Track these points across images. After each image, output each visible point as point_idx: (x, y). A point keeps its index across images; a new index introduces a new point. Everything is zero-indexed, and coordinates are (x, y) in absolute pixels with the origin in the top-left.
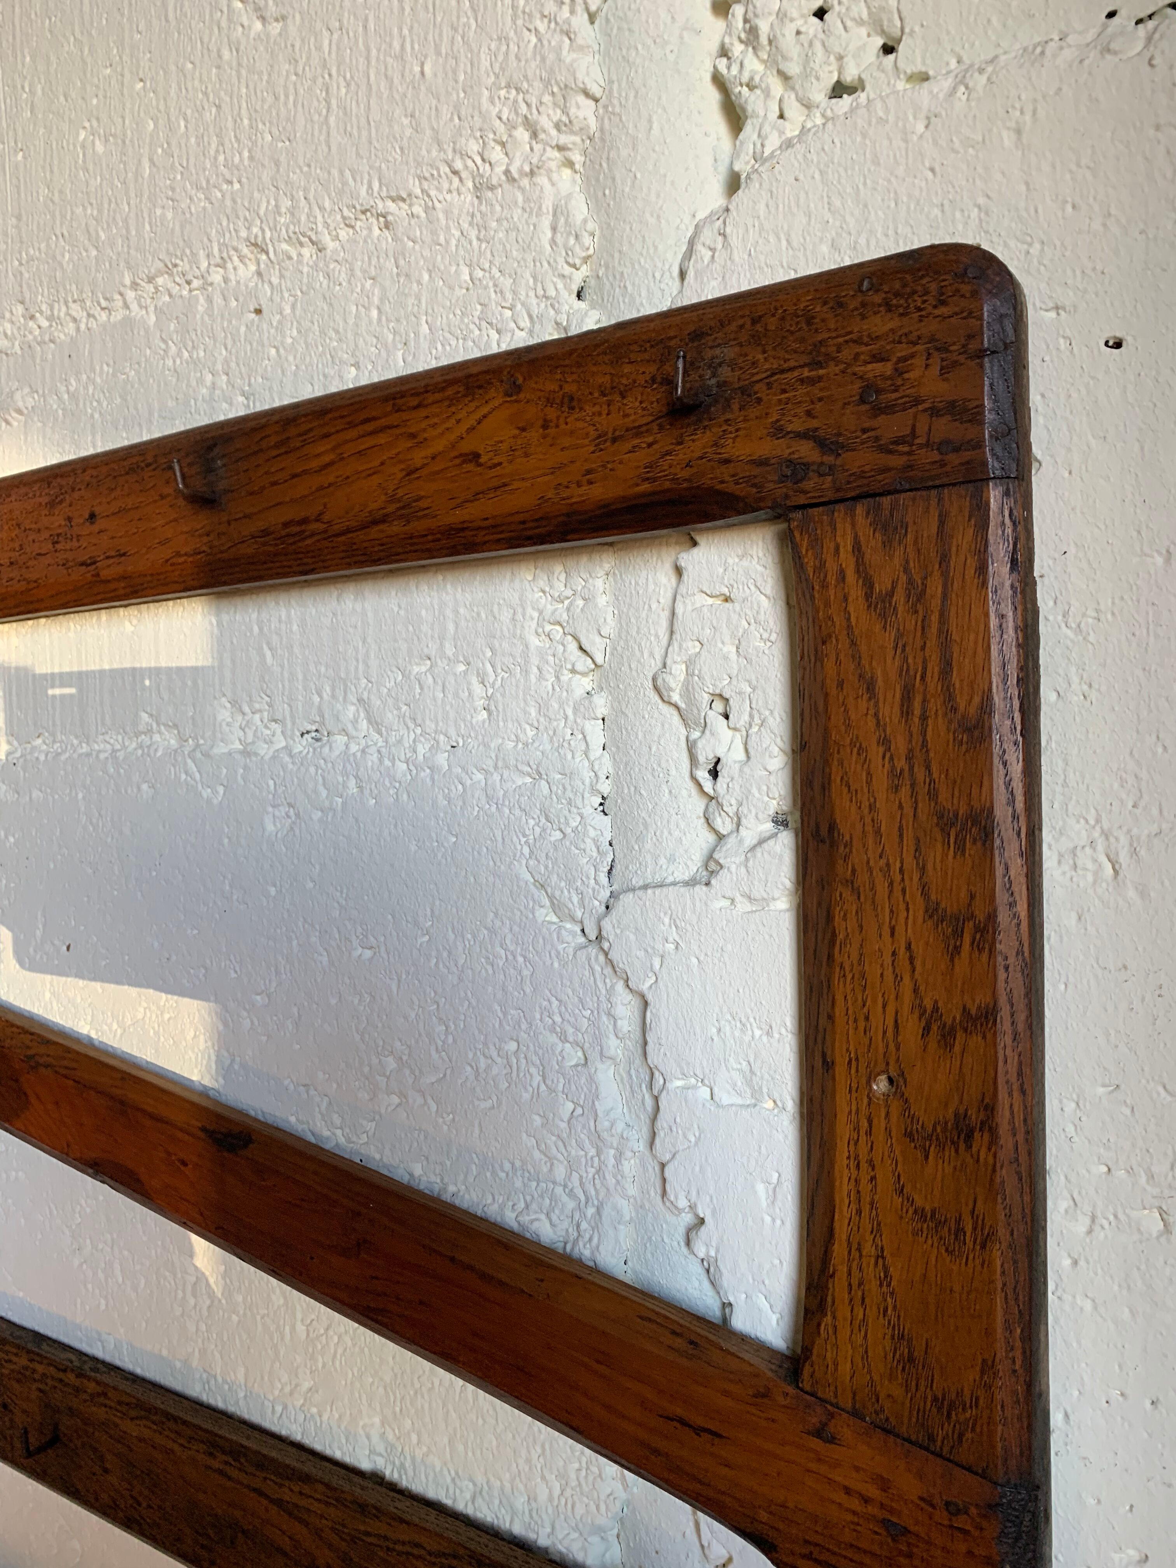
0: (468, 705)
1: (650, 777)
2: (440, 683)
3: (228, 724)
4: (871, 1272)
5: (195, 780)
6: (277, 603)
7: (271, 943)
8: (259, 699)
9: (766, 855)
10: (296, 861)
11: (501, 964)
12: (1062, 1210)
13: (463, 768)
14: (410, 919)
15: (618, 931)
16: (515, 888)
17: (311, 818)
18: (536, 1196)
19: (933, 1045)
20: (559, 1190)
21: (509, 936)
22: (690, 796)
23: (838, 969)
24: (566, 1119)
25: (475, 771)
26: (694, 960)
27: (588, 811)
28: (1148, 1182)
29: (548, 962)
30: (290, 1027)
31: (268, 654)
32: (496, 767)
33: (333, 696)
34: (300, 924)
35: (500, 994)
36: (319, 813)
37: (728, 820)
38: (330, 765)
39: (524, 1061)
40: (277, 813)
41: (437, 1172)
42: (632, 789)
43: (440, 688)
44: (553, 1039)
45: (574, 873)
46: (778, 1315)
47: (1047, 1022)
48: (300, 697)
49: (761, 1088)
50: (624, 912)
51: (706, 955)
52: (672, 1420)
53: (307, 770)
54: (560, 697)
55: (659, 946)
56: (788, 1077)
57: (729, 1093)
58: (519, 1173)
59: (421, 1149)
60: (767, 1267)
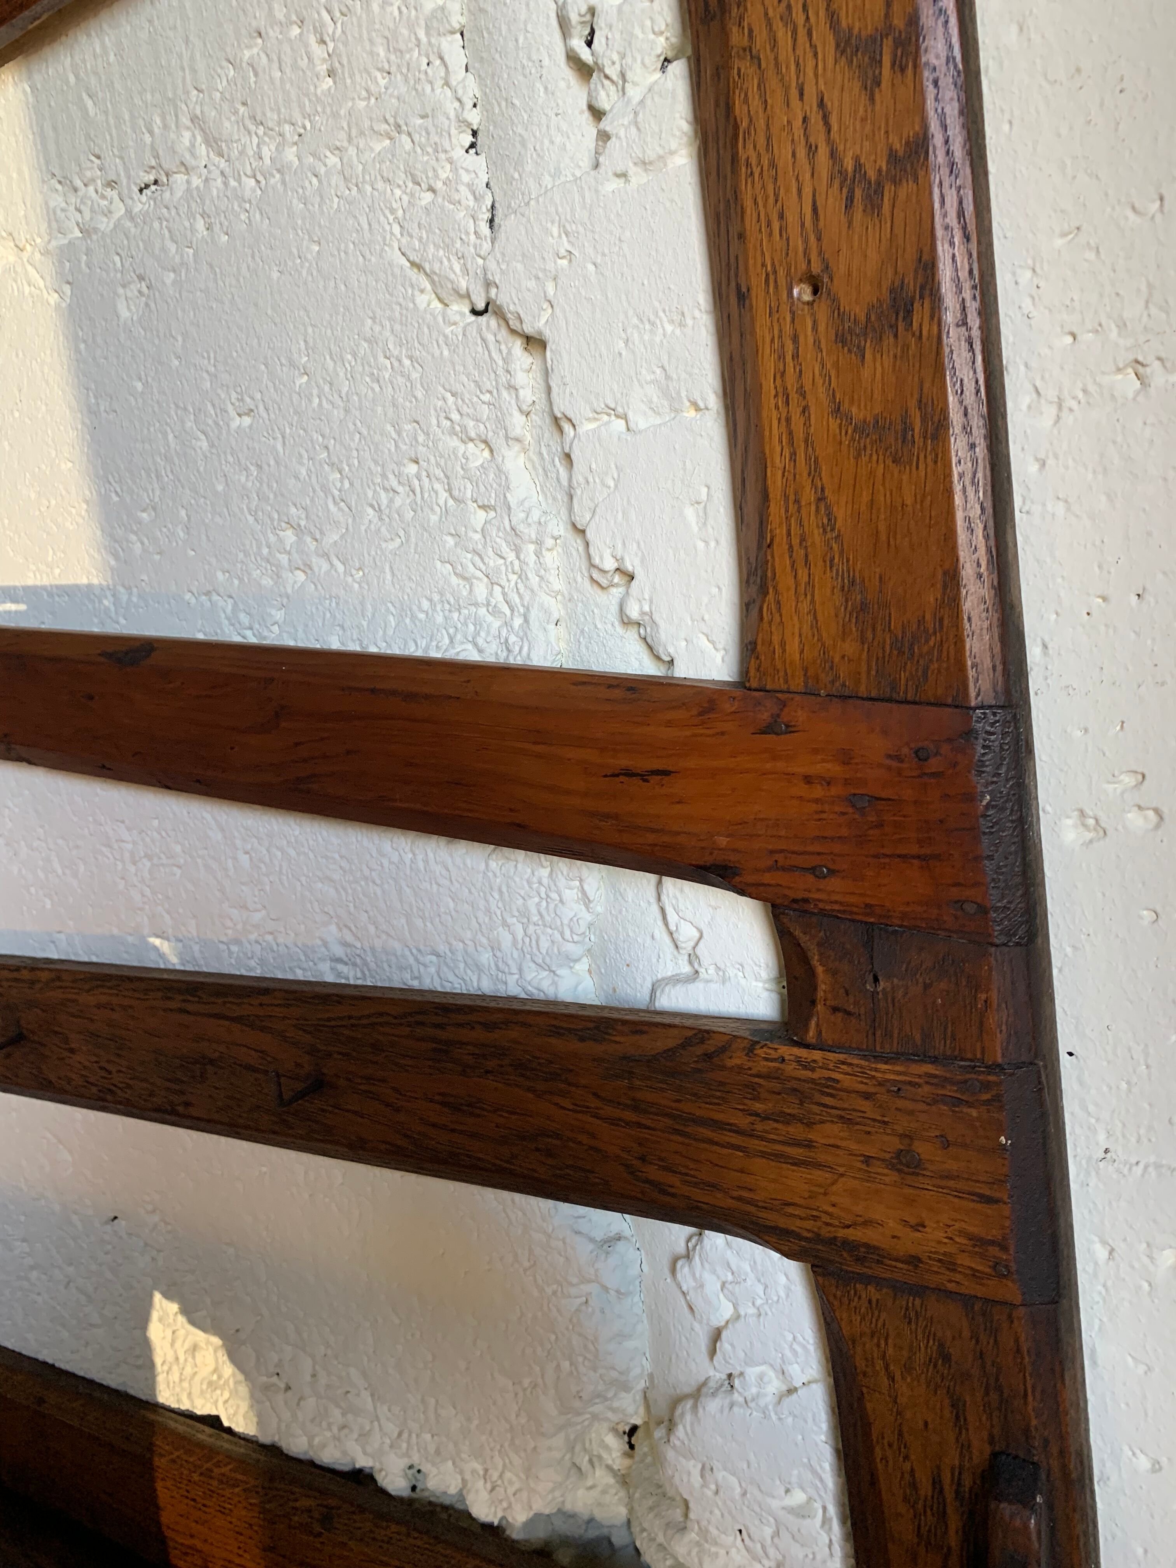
0: (309, 73)
1: (521, 78)
2: (275, 58)
3: (63, 210)
4: (812, 522)
5: (39, 289)
6: (89, 35)
7: (147, 446)
8: (89, 164)
9: (656, 98)
10: (156, 342)
11: (387, 376)
12: (1024, 407)
13: (314, 155)
14: (284, 361)
15: (504, 267)
16: (390, 278)
17: (163, 283)
18: (459, 625)
19: (858, 215)
20: (483, 611)
21: (392, 339)
22: (569, 87)
23: (744, 169)
24: (479, 530)
25: (328, 154)
26: (591, 267)
27: (459, 153)
28: (1119, 334)
29: (437, 353)
30: (181, 534)
31: (89, 103)
32: (350, 139)
33: (165, 127)
34: (173, 413)
35: (390, 411)
36: (172, 275)
37: (613, 88)
38: (173, 211)
39: (426, 480)
40: (129, 294)
41: (355, 637)
42: (503, 104)
43: (276, 65)
44: (455, 442)
45: (452, 234)
46: (722, 652)
47: (991, 178)
48: (131, 143)
49: (678, 393)
50: (508, 239)
51: (604, 255)
52: (617, 775)
53: (151, 227)
54: (409, 17)
55: (550, 266)
56: (707, 366)
57: (645, 414)
58: (439, 608)
59: (335, 617)
60: (705, 600)
